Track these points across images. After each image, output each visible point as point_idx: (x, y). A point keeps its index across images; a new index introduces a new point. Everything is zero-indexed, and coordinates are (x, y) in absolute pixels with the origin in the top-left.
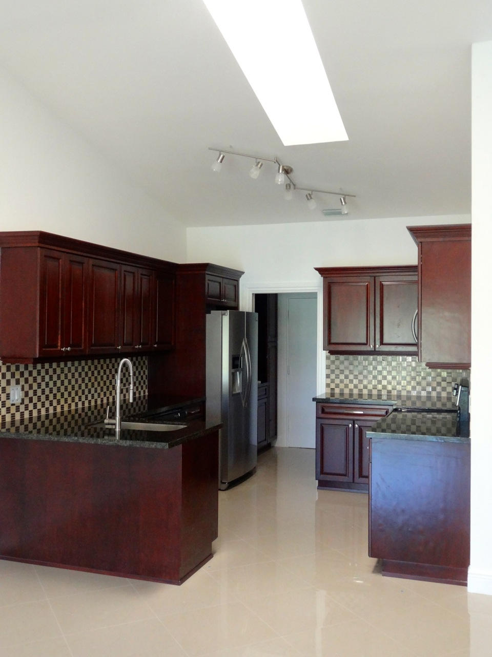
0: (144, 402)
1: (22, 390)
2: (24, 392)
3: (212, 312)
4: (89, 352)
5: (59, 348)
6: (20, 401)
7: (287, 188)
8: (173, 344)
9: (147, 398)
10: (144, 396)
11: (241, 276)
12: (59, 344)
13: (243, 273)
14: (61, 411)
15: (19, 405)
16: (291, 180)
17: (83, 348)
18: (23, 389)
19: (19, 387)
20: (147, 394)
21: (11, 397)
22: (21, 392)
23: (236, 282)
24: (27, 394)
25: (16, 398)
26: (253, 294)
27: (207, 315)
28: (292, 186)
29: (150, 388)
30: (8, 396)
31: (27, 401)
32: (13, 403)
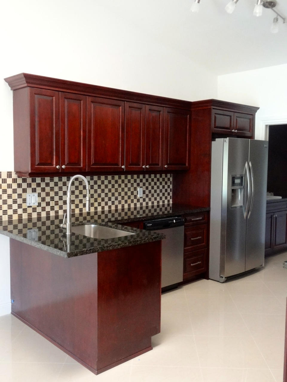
0: (169, 209)
1: (39, 197)
2: (41, 198)
3: (217, 139)
4: (88, 169)
5: (54, 166)
6: (37, 204)
7: (274, 22)
8: (187, 165)
9: (171, 205)
10: (169, 205)
11: (256, 111)
12: (54, 163)
13: (258, 108)
14: (79, 212)
15: (36, 207)
16: (277, 13)
17: (82, 166)
18: (39, 195)
19: (36, 194)
20: (171, 202)
21: (28, 201)
22: (37, 198)
23: (252, 116)
24: (43, 199)
25: (33, 202)
26: (267, 126)
27: (213, 142)
28: (279, 18)
29: (174, 198)
30: (25, 201)
31: (43, 204)
32: (30, 205)
